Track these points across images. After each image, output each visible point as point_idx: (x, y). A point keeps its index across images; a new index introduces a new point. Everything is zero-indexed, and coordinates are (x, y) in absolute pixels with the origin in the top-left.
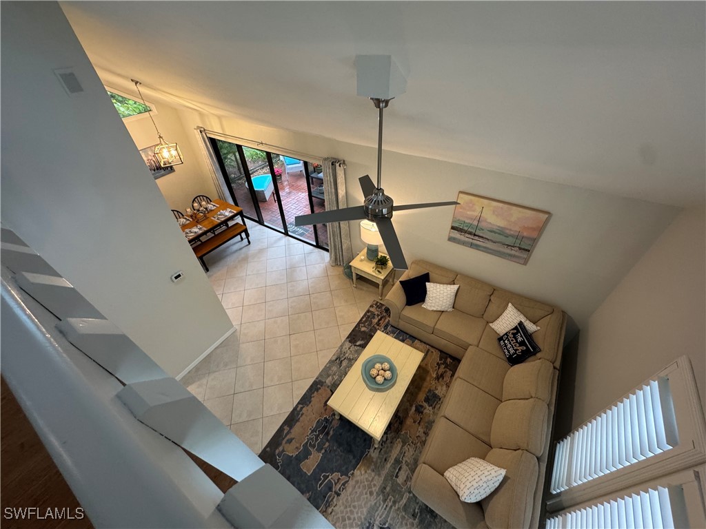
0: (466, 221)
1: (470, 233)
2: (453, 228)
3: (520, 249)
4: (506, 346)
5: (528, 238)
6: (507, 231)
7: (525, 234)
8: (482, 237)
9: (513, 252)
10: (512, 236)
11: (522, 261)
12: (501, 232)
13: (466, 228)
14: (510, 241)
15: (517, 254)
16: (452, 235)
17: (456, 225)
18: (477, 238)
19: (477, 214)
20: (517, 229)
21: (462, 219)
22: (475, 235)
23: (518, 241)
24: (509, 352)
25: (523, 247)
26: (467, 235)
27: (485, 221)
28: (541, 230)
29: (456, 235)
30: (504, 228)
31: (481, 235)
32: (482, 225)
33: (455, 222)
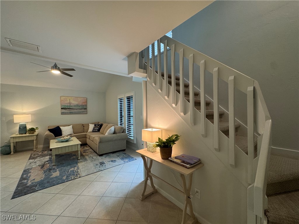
0: (66, 105)
1: (68, 109)
2: (62, 109)
3: (84, 109)
4: (95, 129)
5: (85, 105)
6: (79, 105)
7: (84, 104)
8: (73, 109)
9: (83, 111)
10: (81, 106)
11: (86, 113)
12: (77, 105)
13: (66, 107)
14: (81, 107)
15: (84, 111)
16: (62, 111)
17: (63, 107)
18: (71, 110)
19: (68, 102)
20: (81, 103)
21: (64, 105)
22: (70, 109)
23: (83, 107)
24: (97, 129)
25: (84, 108)
26: (68, 110)
27: (72, 103)
28: (86, 102)
29: (64, 111)
30: (78, 104)
31: (72, 108)
32: (71, 105)
33: (62, 106)
